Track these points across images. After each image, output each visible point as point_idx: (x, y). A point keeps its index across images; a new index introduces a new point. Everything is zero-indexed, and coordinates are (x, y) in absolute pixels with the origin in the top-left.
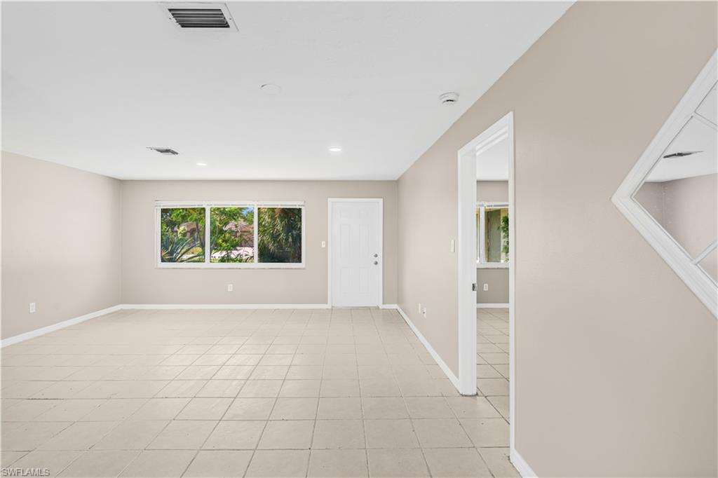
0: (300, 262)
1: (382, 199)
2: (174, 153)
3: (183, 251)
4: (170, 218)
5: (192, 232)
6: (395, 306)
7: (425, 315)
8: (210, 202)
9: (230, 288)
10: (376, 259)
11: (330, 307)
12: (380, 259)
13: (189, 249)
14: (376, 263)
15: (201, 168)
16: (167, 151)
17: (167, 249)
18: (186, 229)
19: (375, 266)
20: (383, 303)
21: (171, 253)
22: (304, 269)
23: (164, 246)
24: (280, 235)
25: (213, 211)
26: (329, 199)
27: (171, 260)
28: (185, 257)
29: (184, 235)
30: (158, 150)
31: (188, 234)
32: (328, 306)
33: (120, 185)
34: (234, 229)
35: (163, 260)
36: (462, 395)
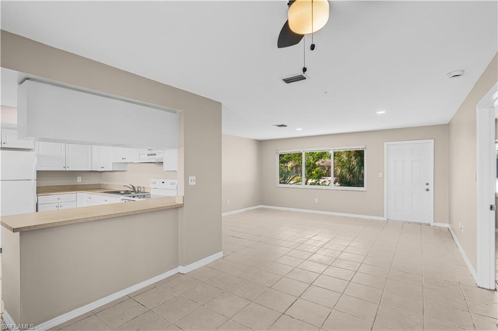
0: (363, 187)
1: (433, 140)
2: (285, 126)
3: (290, 179)
4: (284, 159)
5: (297, 166)
6: (447, 225)
7: (462, 230)
8: (305, 149)
9: (316, 200)
10: (427, 187)
11: (386, 220)
12: (431, 187)
13: (294, 177)
14: (428, 190)
15: (299, 131)
16: (282, 126)
17: (282, 177)
18: (293, 165)
19: (427, 192)
20: (434, 222)
21: (284, 179)
22: (366, 191)
23: (281, 176)
24: (354, 168)
25: (307, 154)
26: (385, 143)
27: (284, 183)
28: (292, 182)
29: (292, 168)
30: (278, 126)
31: (294, 168)
32: (385, 219)
33: (260, 143)
34: (322, 164)
35: (280, 183)
36: (479, 287)
